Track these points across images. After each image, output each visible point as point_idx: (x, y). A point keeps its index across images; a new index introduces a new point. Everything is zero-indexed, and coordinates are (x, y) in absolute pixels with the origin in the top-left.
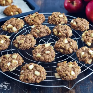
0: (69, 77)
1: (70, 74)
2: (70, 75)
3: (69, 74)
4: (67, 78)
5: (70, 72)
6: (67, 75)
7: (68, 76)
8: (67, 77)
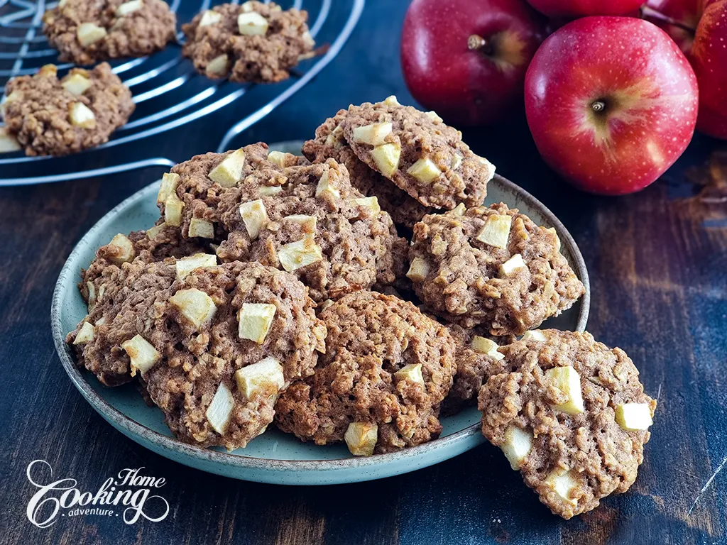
0: (62, 132)
1: (68, 120)
2: (65, 125)
3: (58, 121)
4: (53, 141)
5: (69, 108)
6: (47, 125)
7: (53, 129)
8: (49, 134)
